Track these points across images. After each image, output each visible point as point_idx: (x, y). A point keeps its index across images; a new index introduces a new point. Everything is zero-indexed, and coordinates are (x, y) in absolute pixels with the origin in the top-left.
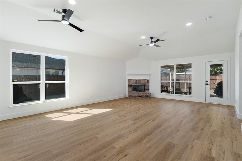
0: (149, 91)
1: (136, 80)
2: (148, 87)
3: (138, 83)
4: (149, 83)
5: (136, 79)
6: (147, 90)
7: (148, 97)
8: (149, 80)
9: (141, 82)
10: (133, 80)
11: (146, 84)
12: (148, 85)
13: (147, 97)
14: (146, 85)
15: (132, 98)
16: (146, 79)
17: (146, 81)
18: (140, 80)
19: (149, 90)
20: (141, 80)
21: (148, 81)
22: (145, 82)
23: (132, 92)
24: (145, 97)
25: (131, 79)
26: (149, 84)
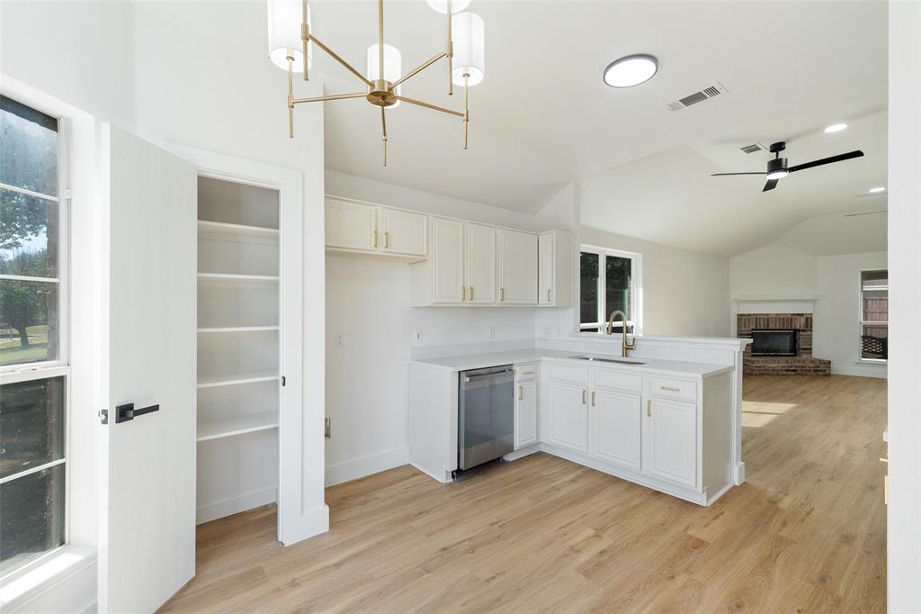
0: (811, 353)
1: (767, 318)
2: (810, 338)
3: (772, 326)
4: (811, 327)
5: (767, 315)
6: (804, 349)
7: (821, 374)
8: (811, 318)
9: (784, 325)
10: (757, 317)
11: (803, 331)
12: (809, 333)
13: (815, 371)
14: (801, 333)
15: (764, 374)
16: (802, 315)
17: (803, 320)
18: (779, 318)
19: (811, 349)
20: (783, 319)
21: (809, 320)
22: (800, 324)
23: (753, 356)
24: (810, 371)
25: (750, 315)
26: (811, 330)
